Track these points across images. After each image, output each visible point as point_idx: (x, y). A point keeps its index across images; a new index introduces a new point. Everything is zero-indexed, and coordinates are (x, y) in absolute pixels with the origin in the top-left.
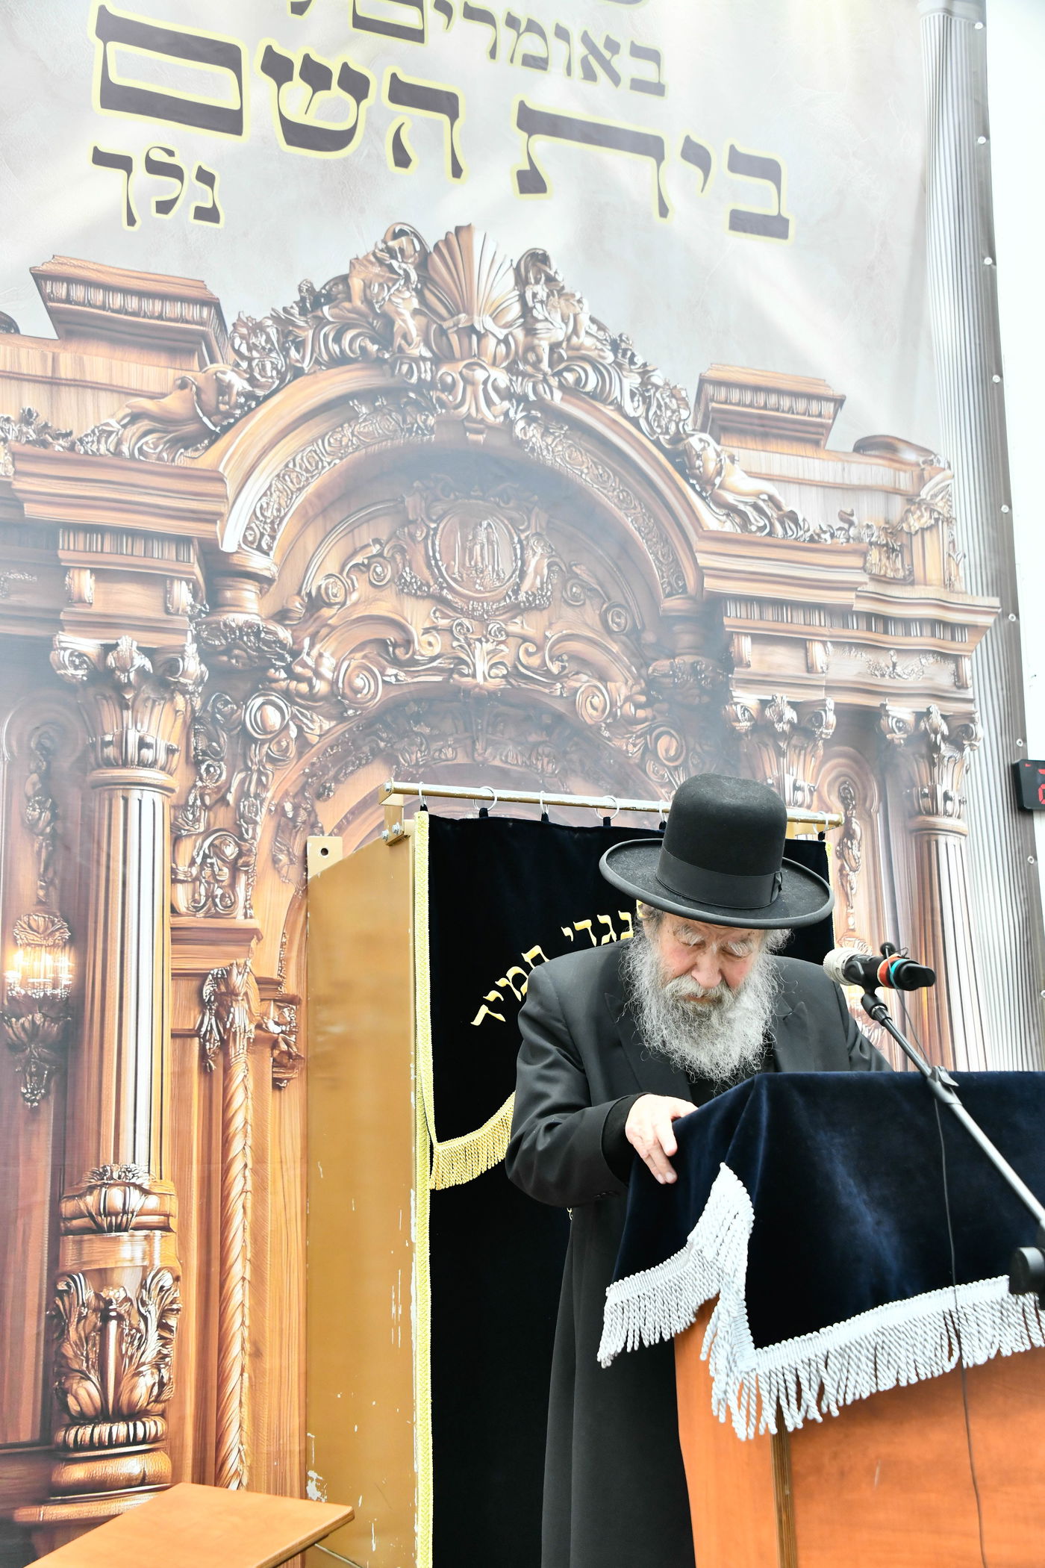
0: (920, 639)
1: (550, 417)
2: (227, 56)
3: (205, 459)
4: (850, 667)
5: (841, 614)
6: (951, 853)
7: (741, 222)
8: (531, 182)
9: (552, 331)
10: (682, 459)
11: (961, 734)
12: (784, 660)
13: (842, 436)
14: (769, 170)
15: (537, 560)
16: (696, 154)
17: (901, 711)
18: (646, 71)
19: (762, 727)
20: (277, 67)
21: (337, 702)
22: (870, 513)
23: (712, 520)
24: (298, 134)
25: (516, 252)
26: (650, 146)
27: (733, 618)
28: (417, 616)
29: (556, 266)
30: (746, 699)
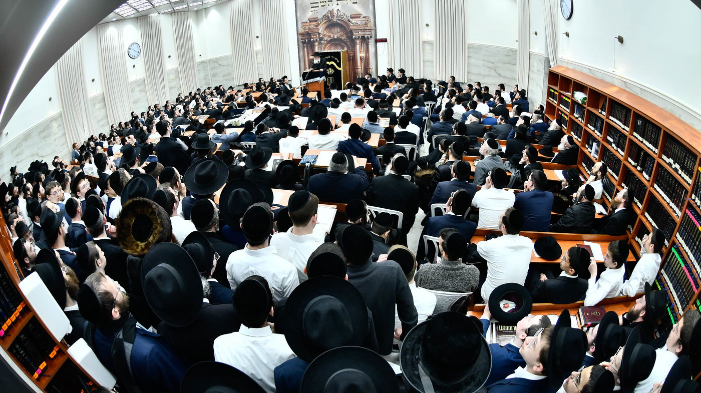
0: (368, 31)
1: (339, 20)
2: (318, 3)
3: (318, 27)
4: (362, 33)
5: (361, 30)
6: (370, 46)
7: (353, 3)
8: (338, 4)
9: (339, 14)
10: (349, 21)
11: (371, 37)
12: (357, 33)
13: (362, 17)
15: (339, 29)
17: (366, 36)
19: (355, 38)
20: (321, 2)
21: (326, 40)
22: (364, 22)
23: (351, 25)
24: (322, 6)
25: (337, 9)
27: (353, 31)
28: (331, 34)
29: (340, 10)
30: (354, 37)
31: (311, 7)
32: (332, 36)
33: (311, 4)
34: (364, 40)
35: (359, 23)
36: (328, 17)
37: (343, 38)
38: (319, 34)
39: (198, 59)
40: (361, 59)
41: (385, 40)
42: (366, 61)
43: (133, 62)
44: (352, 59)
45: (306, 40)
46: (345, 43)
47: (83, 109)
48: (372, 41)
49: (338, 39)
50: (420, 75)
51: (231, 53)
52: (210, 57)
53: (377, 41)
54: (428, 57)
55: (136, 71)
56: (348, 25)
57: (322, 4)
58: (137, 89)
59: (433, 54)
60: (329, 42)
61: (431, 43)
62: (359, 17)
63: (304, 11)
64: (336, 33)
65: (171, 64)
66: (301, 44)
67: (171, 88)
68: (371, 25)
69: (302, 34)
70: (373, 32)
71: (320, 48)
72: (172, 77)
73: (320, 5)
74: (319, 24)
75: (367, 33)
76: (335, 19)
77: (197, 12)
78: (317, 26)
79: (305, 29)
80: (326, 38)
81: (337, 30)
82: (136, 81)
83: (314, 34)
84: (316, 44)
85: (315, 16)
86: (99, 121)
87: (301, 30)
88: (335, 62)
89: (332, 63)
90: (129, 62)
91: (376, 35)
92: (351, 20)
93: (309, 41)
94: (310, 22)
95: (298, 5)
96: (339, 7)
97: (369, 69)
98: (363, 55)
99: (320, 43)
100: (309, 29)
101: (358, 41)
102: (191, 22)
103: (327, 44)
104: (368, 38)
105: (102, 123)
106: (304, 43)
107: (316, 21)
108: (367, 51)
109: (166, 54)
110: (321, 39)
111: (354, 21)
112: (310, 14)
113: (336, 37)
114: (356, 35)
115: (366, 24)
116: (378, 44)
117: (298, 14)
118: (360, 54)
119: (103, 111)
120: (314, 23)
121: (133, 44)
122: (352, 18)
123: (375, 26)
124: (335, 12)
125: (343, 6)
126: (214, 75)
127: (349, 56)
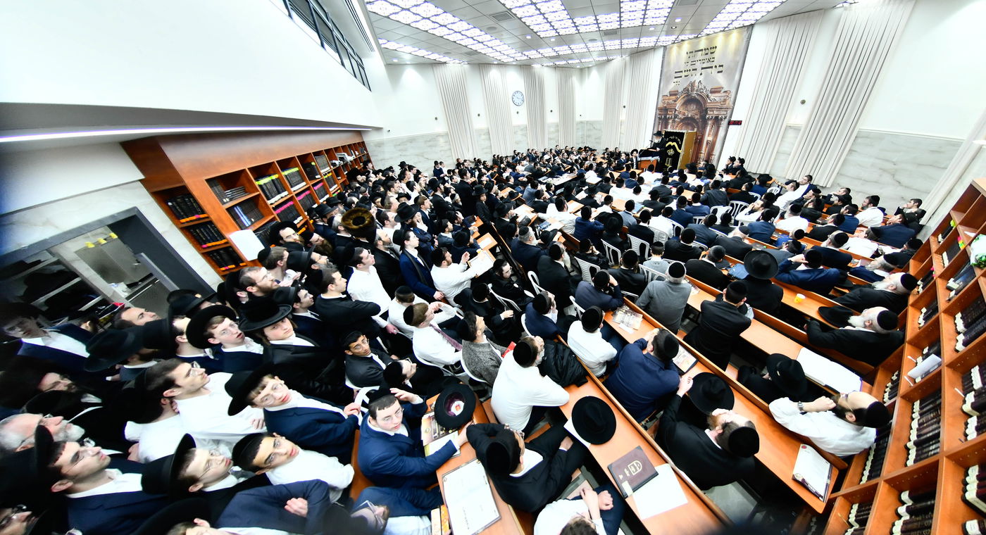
0: (724, 110)
1: (698, 94)
2: (682, 72)
3: (676, 103)
4: (717, 113)
5: (717, 108)
6: (721, 128)
7: (718, 72)
8: (701, 74)
9: (700, 87)
10: (708, 96)
11: (725, 118)
12: (712, 113)
13: (722, 91)
14: (722, 66)
15: (695, 107)
16: (716, 67)
17: (720, 116)
18: (713, 60)
19: (708, 118)
20: (685, 71)
21: (680, 118)
22: (722, 99)
23: (709, 101)
24: (685, 76)
25: (699, 81)
26: (712, 67)
27: (708, 109)
28: (686, 112)
29: (701, 82)
30: (708, 116)
31: (675, 78)
32: (686, 114)
33: (676, 72)
34: (717, 121)
35: (717, 99)
36: (688, 90)
37: (696, 117)
38: (676, 110)
39: (578, 119)
40: (707, 143)
41: (739, 123)
42: (712, 146)
43: (517, 109)
44: (699, 142)
45: (663, 114)
46: (697, 123)
47: (469, 135)
48: (724, 123)
49: (692, 119)
50: (766, 170)
51: (602, 119)
52: (587, 119)
53: (730, 123)
54: (785, 148)
55: (520, 118)
56: (705, 102)
57: (686, 74)
58: (520, 133)
59: (794, 145)
60: (682, 120)
61: (796, 129)
62: (719, 92)
63: (668, 82)
64: (692, 111)
65: (552, 118)
66: (657, 119)
67: (550, 139)
68: (729, 103)
69: (661, 109)
70: (729, 112)
71: (672, 126)
72: (552, 129)
73: (683, 74)
74: (677, 99)
75: (722, 113)
76: (694, 94)
77: (581, 70)
78: (675, 101)
79: (664, 103)
80: (680, 116)
81: (693, 107)
82: (519, 126)
83: (671, 110)
84: (670, 121)
85: (676, 90)
86: (483, 149)
87: (660, 105)
88: (678, 143)
89: (675, 144)
90: (514, 109)
91: (731, 117)
92: (710, 95)
93: (665, 117)
94: (670, 95)
95: (663, 73)
96: (701, 78)
97: (712, 155)
98: (710, 138)
99: (674, 121)
100: (668, 104)
101: (710, 122)
102: (575, 80)
103: (680, 122)
104: (721, 119)
105: (485, 151)
106: (660, 119)
107: (675, 95)
108: (716, 135)
109: (548, 108)
110: (676, 116)
111: (712, 96)
112: (672, 86)
113: (689, 116)
114: (710, 114)
115: (725, 100)
116: (731, 126)
117: (662, 85)
118: (708, 138)
119: (487, 143)
120: (674, 97)
121: (517, 92)
122: (711, 92)
123: (734, 104)
124: (697, 84)
125: (705, 78)
126: (589, 136)
127: (697, 139)
